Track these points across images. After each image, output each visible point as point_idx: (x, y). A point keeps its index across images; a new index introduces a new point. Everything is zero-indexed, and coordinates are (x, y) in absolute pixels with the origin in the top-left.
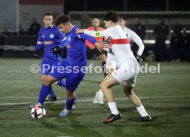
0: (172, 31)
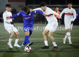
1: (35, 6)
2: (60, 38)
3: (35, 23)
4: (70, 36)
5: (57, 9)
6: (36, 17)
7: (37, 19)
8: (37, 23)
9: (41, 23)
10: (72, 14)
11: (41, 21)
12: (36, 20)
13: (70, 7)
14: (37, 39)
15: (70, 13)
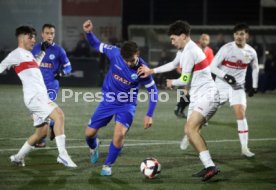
0: (267, 53)
1: (155, 30)
4: (247, 134)
5: (207, 38)
13: (240, 40)
14: (163, 143)
15: (241, 62)
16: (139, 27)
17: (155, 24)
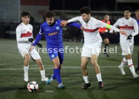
1: (65, 13)
2: (105, 65)
3: (65, 41)
6: (67, 31)
7: (68, 33)
8: (68, 41)
9: (75, 40)
10: (132, 28)
11: (75, 38)
12: (67, 36)
13: (127, 16)
15: (127, 26)
16: (58, 11)
17: (66, 9)
